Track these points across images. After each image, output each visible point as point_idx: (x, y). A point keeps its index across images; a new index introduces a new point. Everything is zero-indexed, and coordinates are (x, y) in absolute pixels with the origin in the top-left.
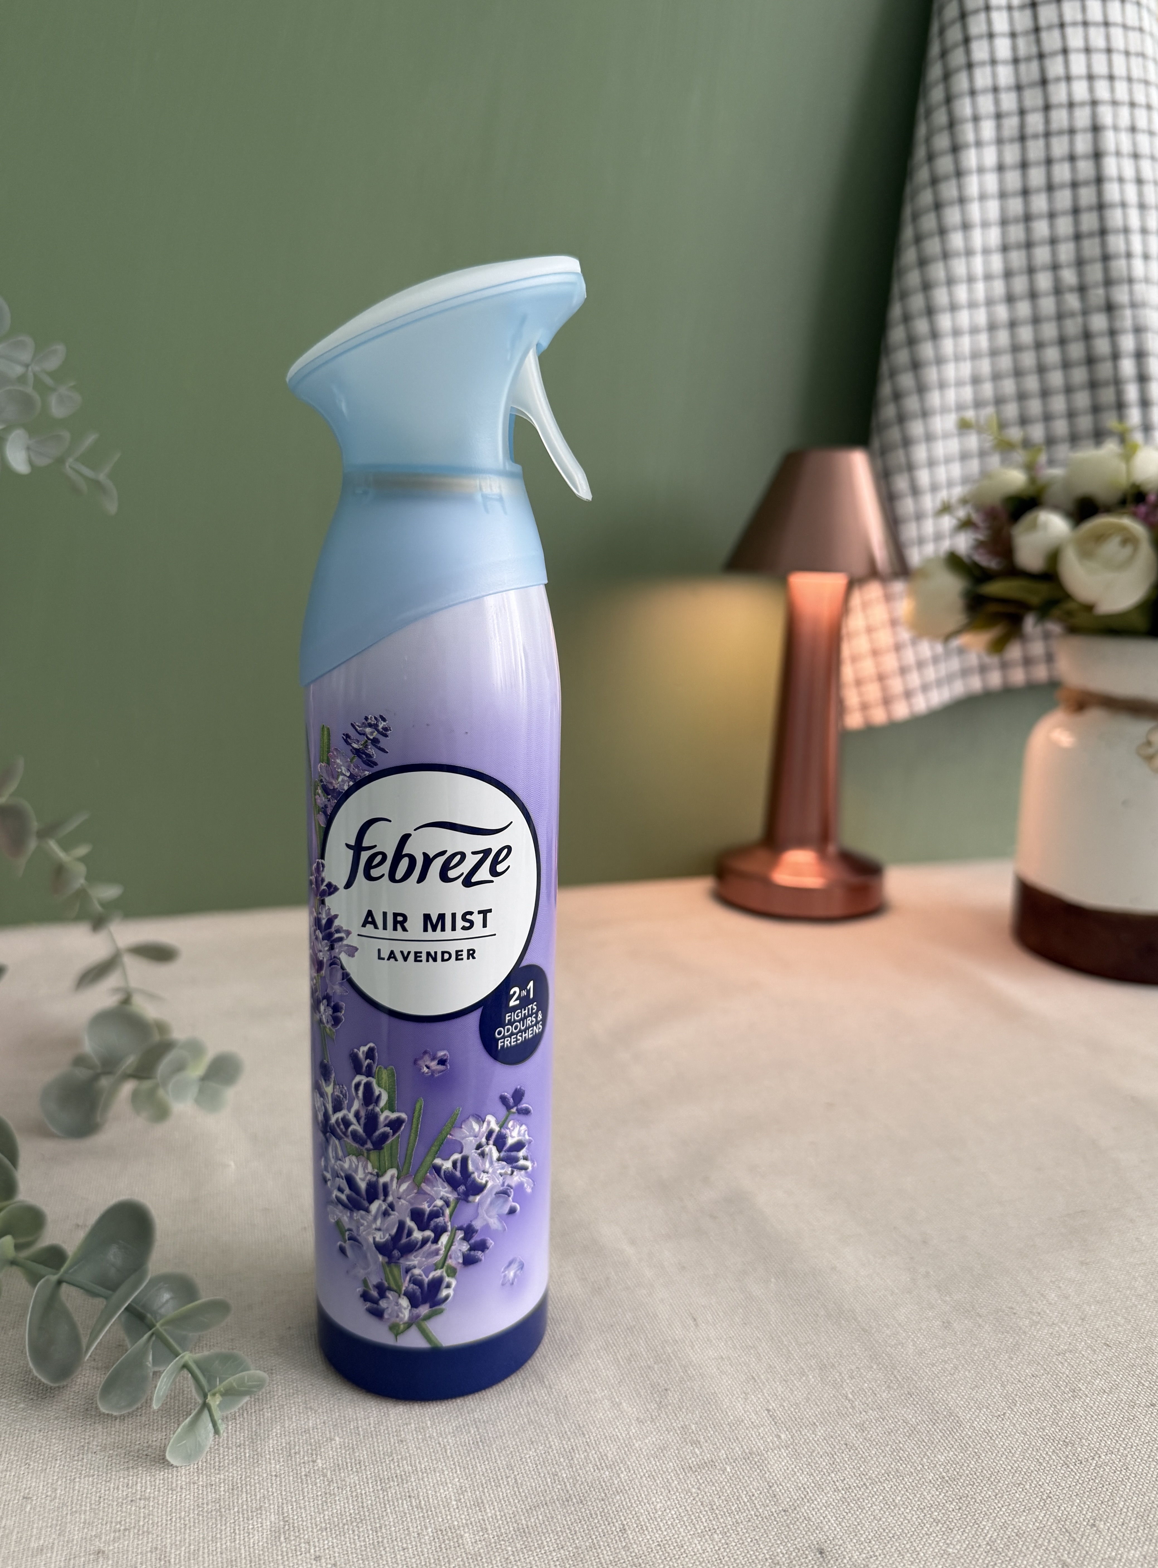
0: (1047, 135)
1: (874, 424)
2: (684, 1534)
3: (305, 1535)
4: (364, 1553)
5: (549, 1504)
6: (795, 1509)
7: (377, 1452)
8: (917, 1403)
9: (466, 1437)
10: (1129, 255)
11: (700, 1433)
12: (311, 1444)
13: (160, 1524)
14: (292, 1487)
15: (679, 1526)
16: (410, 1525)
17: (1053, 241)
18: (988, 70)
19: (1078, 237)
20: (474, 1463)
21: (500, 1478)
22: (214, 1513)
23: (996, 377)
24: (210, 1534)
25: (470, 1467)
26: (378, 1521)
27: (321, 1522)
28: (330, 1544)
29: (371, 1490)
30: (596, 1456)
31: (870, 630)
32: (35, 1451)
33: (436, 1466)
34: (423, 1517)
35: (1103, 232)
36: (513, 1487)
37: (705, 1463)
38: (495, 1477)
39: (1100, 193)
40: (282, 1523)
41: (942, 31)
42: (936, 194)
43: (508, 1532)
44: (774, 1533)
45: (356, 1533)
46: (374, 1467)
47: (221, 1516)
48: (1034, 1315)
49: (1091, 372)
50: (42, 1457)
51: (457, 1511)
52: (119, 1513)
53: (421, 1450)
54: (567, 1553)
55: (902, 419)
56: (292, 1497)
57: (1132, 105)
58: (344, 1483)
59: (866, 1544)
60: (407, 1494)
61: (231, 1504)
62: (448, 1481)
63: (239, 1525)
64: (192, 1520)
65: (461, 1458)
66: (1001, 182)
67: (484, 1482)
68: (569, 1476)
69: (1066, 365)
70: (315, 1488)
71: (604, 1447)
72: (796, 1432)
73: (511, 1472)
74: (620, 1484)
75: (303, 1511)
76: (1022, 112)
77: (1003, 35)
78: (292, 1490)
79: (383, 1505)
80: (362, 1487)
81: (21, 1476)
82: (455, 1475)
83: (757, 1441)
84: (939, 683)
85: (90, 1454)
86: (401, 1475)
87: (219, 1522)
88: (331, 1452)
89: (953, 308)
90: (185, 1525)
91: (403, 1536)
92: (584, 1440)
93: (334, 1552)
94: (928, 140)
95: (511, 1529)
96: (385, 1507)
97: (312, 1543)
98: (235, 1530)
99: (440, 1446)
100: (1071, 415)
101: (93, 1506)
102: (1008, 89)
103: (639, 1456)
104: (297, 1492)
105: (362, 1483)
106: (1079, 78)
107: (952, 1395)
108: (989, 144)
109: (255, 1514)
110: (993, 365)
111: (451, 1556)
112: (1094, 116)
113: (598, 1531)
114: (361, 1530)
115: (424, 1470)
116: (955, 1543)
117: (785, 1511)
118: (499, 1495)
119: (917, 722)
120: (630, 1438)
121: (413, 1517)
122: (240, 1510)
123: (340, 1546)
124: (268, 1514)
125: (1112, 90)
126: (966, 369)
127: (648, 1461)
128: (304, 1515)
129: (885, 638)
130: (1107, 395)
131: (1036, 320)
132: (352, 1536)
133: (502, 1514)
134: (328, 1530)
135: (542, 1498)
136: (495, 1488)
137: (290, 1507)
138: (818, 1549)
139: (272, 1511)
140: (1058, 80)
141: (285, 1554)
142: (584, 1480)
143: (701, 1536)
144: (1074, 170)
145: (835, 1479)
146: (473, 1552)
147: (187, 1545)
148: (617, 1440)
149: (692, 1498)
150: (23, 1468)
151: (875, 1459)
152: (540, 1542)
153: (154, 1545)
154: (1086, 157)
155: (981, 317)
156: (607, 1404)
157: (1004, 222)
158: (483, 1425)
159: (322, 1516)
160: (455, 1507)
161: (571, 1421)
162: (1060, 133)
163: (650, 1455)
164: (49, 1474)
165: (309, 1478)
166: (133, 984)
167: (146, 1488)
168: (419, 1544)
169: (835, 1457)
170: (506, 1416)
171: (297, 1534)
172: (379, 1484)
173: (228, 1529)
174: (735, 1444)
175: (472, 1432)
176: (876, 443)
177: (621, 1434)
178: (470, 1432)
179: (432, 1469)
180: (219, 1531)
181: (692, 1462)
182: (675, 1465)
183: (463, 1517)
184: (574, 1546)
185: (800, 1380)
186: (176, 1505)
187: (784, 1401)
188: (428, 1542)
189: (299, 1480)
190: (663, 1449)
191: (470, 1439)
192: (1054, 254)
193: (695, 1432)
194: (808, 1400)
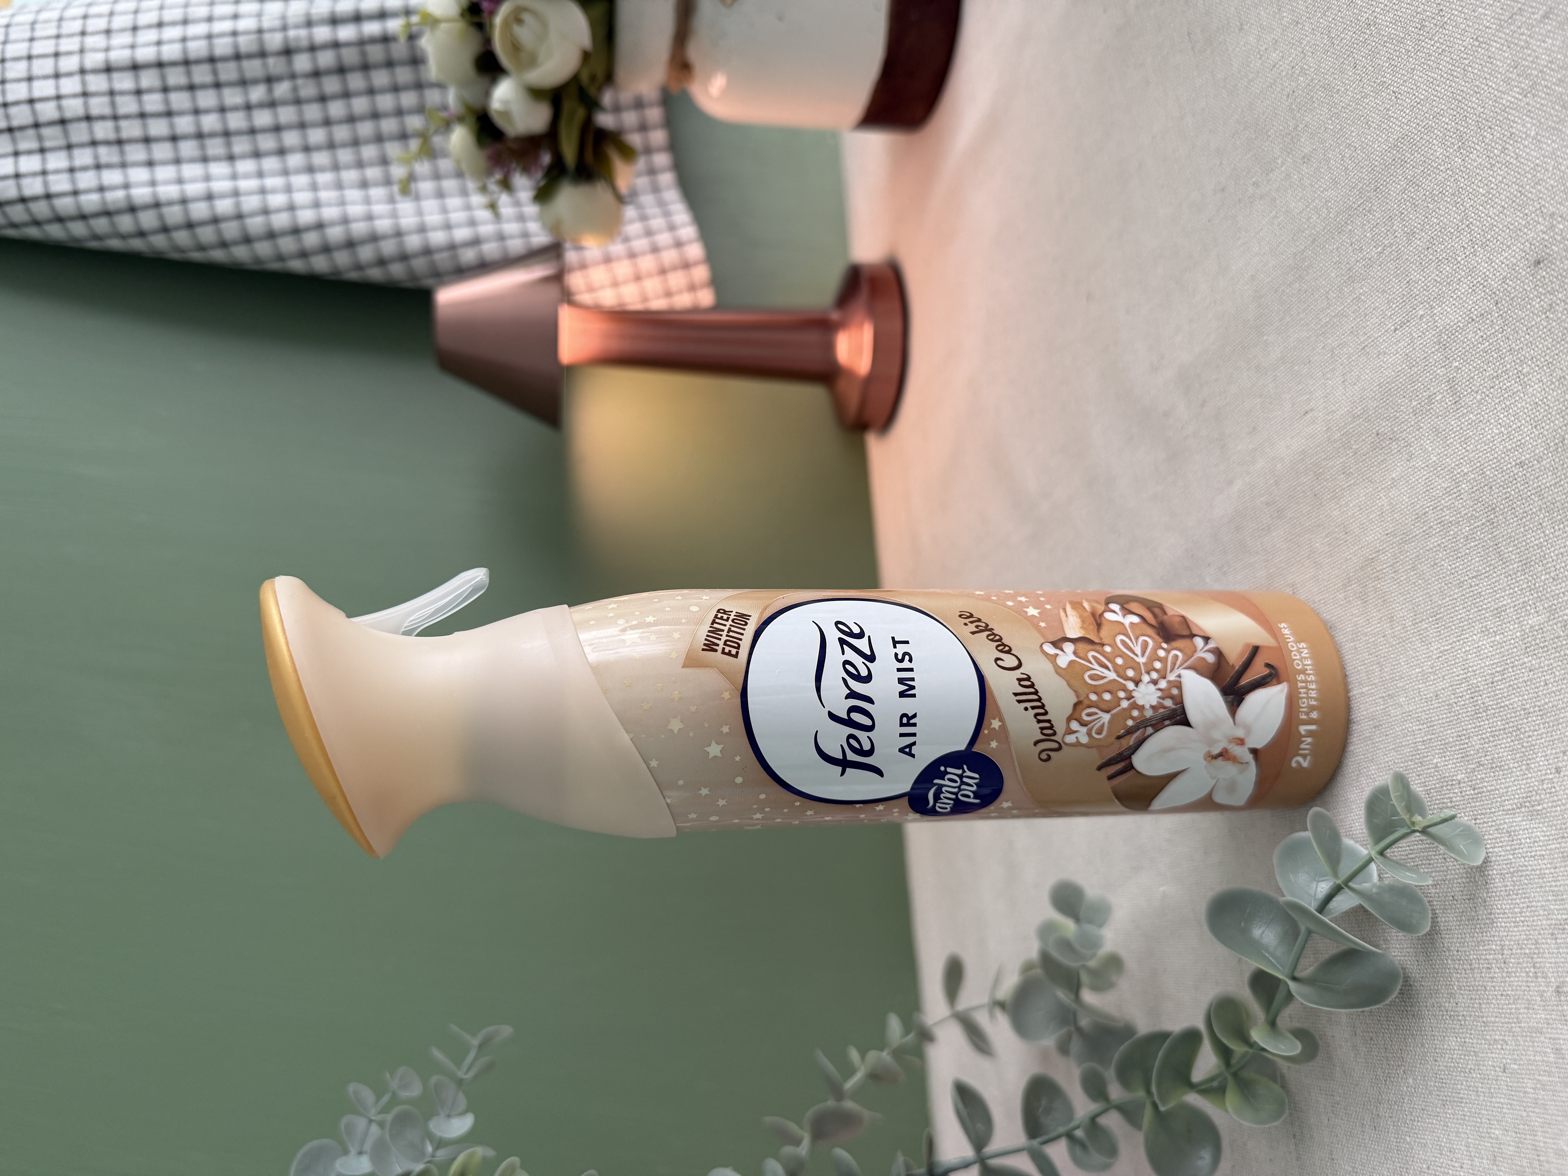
0: (115, 118)
1: (409, 285)
2: (1524, 402)
3: (1535, 785)
4: (1551, 724)
5: (1497, 542)
6: (1494, 293)
7: (1448, 720)
8: (1385, 181)
9: (1432, 631)
10: (234, 34)
11: (1420, 396)
12: (1442, 787)
13: (1528, 933)
14: (1486, 802)
15: (1516, 408)
16: (1521, 680)
17: (222, 110)
18: (51, 178)
19: (217, 85)
20: (1458, 621)
21: (1472, 594)
22: (1515, 879)
23: (360, 164)
24: (1536, 881)
25: (1462, 624)
26: (1518, 713)
27: (1521, 770)
28: (1543, 759)
29: (1487, 722)
30: (1447, 499)
31: (615, 284)
32: (1456, 1065)
33: (1461, 659)
34: (1512, 667)
35: (212, 60)
36: (1481, 579)
37: (1451, 388)
38: (1471, 599)
39: (173, 64)
40: (1523, 810)
41: (14, 225)
42: (177, 228)
43: (1526, 581)
44: (1520, 313)
45: (1531, 733)
46: (1463, 722)
47: (1517, 871)
48: (1294, 72)
49: (352, 69)
50: (1463, 1057)
51: (1506, 634)
52: (1518, 974)
53: (1445, 675)
54: (1546, 519)
55: (404, 257)
56: (1497, 802)
57: (83, 33)
58: (1481, 750)
59: (1529, 218)
60: (1490, 685)
61: (1506, 862)
62: (1476, 645)
63: (1527, 852)
64: (1522, 900)
65: (1453, 634)
66: (164, 163)
67: (1476, 610)
68: (1468, 524)
69: (346, 95)
70: (1487, 779)
71: (1438, 492)
72: (1416, 300)
73: (1465, 583)
74: (1474, 472)
75: (1510, 789)
76: (94, 143)
77: (16, 164)
78: (1490, 802)
79: (1502, 709)
80: (1484, 731)
81: (1482, 1076)
82: (1470, 639)
83: (1426, 338)
84: (667, 214)
85: (1458, 1009)
86: (1471, 693)
87: (1524, 873)
88: (1450, 766)
89: (291, 208)
90: (1528, 907)
91: (1533, 686)
92: (1431, 512)
93: (1551, 754)
94: (123, 237)
95: (1523, 577)
96: (1503, 707)
97: (1543, 778)
98: (1531, 856)
99: (1441, 657)
100: (396, 89)
101: (1511, 1001)
102: (71, 157)
103: (1446, 455)
104: (1491, 797)
105: (1481, 732)
106: (57, 87)
107: (1376, 146)
108: (126, 176)
109: (1515, 838)
110: (348, 167)
111: (1552, 636)
112: (95, 71)
113: (1523, 490)
114: (1527, 729)
115: (1466, 671)
116: (1525, 129)
117: (1497, 304)
118: (1489, 593)
119: (706, 234)
120: (1427, 466)
121: (1513, 678)
122: (1512, 852)
123: (1545, 749)
124: (1514, 824)
125: (69, 53)
126: (353, 194)
127: (1451, 445)
128: (1515, 788)
129: (623, 269)
130: (376, 53)
131: (302, 126)
132: (1534, 738)
133: (1508, 588)
134: (1529, 762)
135: (1491, 549)
136: (1482, 598)
137: (1507, 802)
138: (1535, 266)
139: (1511, 820)
140: (60, 108)
141: (1554, 804)
142: (1471, 509)
143: (1525, 385)
144: (150, 91)
145: (1464, 256)
146: (1548, 615)
147: (1548, 903)
148: (1430, 479)
149: (1487, 398)
150: (1474, 1075)
151: (1442, 218)
152: (1536, 547)
153: (1549, 936)
154: (137, 79)
155: (300, 180)
156: (1394, 492)
157: (205, 160)
158: (1418, 616)
159: (1515, 770)
160: (1502, 636)
161: (1412, 527)
162: (113, 104)
163: (1444, 445)
164: (1480, 1048)
165: (1477, 786)
166: (985, 999)
167: (1491, 949)
168: (1541, 670)
169: (1441, 258)
170: (1409, 593)
171: (1534, 793)
172: (1480, 715)
173: (1531, 863)
174: (1431, 360)
175: (1426, 626)
176: (428, 282)
177: (1424, 475)
178: (1426, 628)
179: (1464, 663)
180: (1533, 872)
181: (1450, 401)
182: (1454, 418)
183: (1512, 627)
184: (1539, 513)
185: (1365, 302)
186: (1508, 917)
187: (1386, 315)
188: (1538, 661)
189: (1480, 795)
190: (1437, 431)
191: (1433, 627)
192: (235, 109)
193: (1420, 401)
194: (1384, 291)
